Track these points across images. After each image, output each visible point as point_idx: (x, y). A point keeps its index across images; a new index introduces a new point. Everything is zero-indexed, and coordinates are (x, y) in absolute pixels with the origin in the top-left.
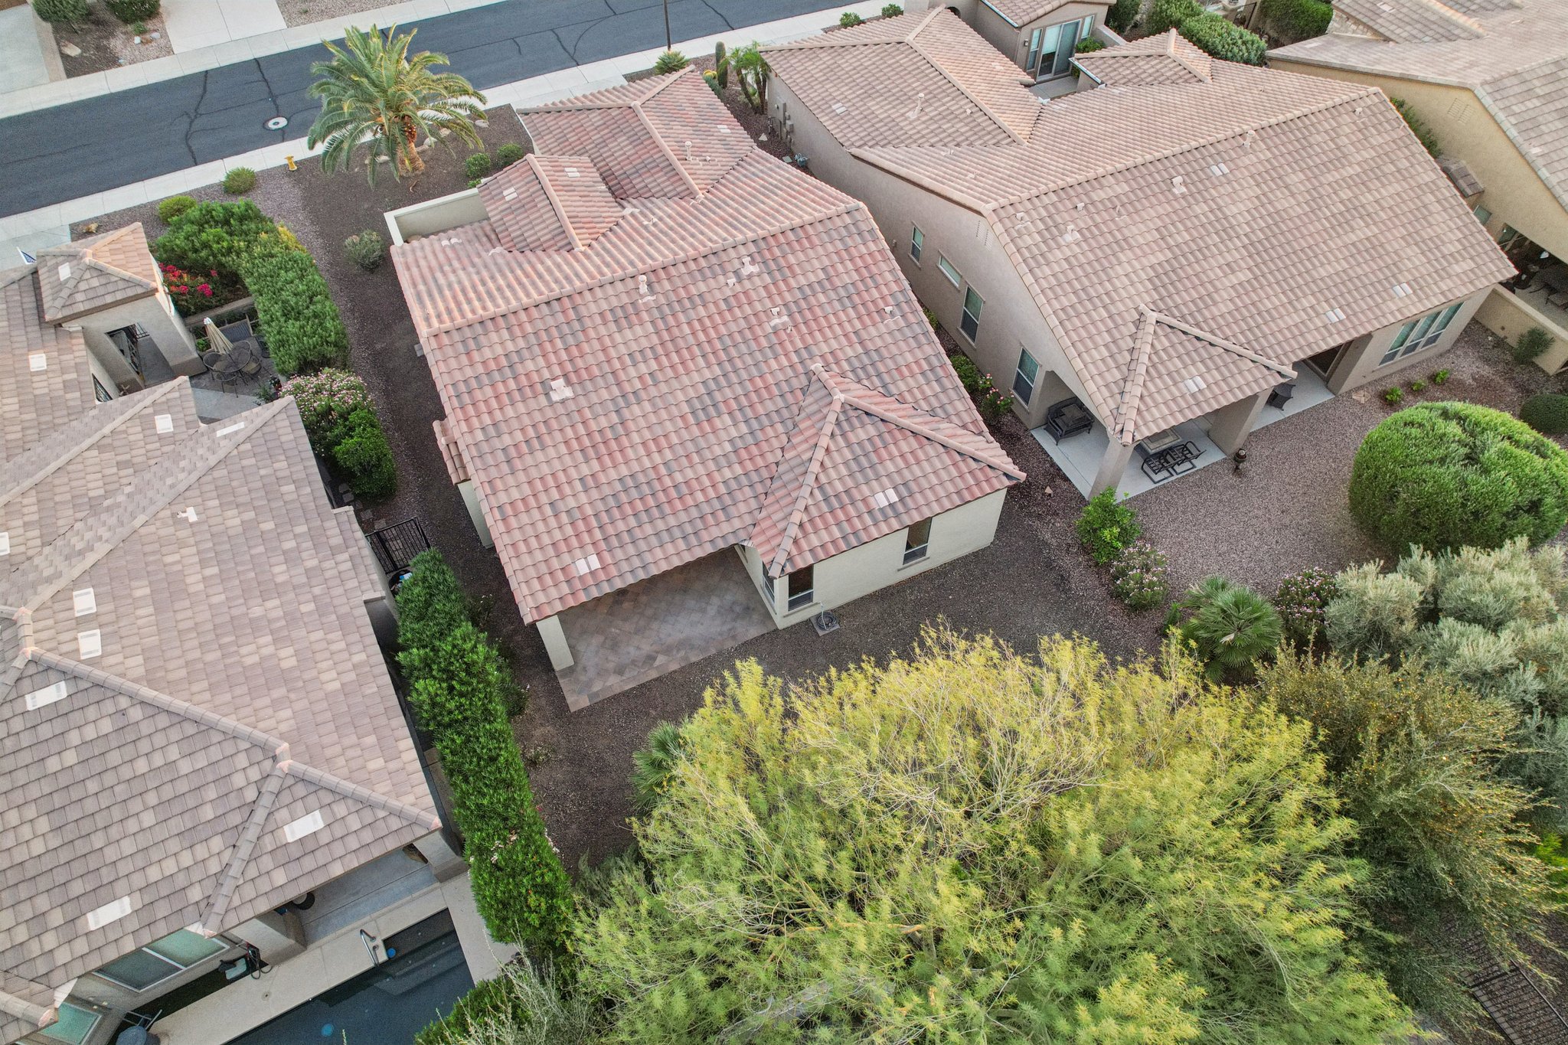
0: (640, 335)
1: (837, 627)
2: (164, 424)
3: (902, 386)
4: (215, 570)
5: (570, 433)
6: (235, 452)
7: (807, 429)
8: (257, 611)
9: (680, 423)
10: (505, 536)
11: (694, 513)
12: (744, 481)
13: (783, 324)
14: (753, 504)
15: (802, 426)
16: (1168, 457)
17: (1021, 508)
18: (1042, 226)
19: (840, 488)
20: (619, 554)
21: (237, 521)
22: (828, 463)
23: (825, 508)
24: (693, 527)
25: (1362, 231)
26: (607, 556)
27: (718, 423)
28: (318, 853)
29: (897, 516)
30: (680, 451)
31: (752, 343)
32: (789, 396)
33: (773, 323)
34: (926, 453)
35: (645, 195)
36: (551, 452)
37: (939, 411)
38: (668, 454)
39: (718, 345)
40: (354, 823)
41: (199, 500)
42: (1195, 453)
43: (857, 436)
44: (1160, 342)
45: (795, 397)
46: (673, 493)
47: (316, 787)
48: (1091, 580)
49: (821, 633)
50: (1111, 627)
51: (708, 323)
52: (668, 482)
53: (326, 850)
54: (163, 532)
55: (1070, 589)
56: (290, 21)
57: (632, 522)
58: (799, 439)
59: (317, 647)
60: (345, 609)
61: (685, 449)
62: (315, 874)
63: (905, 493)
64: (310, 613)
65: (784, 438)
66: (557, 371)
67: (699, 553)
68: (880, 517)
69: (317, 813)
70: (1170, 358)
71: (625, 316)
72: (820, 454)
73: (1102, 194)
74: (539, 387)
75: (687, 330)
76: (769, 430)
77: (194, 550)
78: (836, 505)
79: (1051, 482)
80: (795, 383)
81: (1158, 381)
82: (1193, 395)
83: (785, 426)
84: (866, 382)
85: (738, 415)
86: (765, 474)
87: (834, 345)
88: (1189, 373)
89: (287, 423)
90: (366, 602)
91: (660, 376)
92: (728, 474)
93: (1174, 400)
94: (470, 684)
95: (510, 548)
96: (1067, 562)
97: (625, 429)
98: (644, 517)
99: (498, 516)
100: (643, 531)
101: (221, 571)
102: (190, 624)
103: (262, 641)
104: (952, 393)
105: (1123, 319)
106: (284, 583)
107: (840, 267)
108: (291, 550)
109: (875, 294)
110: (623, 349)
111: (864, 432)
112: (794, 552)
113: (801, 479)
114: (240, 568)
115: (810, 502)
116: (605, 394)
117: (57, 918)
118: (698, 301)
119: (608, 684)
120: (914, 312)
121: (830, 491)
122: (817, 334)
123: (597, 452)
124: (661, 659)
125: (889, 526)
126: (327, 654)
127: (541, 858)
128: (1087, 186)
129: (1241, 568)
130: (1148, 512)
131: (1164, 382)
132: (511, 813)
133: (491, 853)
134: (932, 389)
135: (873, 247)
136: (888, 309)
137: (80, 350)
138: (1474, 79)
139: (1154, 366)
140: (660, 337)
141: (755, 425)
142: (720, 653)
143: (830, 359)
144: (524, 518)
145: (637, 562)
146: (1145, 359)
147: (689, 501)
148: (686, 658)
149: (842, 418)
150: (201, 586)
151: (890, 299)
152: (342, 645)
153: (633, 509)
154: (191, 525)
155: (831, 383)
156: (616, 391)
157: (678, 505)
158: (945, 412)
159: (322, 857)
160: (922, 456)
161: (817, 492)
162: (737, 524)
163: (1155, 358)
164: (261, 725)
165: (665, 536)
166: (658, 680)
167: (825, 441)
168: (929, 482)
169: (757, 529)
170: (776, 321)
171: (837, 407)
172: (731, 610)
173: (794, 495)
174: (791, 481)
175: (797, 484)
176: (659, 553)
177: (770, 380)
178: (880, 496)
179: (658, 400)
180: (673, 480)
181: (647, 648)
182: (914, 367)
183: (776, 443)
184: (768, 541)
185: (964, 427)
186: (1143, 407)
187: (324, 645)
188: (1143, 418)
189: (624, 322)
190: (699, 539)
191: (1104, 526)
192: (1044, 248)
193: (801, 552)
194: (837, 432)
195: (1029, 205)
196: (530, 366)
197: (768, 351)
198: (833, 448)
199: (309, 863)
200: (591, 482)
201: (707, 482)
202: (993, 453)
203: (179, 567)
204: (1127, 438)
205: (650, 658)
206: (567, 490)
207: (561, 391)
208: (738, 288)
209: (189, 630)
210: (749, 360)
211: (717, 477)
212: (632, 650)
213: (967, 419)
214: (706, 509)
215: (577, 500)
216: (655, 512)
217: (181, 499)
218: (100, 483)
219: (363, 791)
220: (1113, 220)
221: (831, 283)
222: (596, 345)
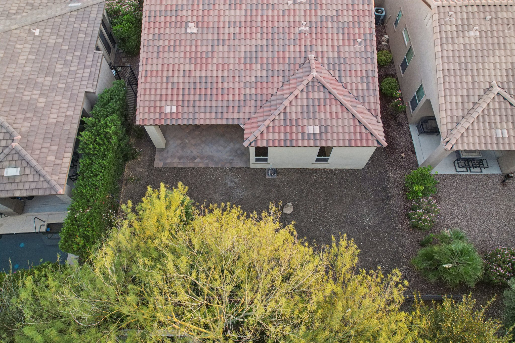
0: (238, 15)
1: (276, 177)
3: (348, 80)
4: (33, 57)
5: (188, 48)
6: (69, 14)
7: (293, 84)
8: (40, 80)
9: (237, 61)
10: (143, 84)
11: (225, 103)
12: (254, 97)
13: (305, 31)
14: (253, 109)
15: (291, 82)
16: (470, 163)
17: (386, 158)
18: (460, 22)
19: (294, 117)
20: (186, 109)
21: (54, 41)
22: (294, 103)
23: (282, 123)
24: (222, 110)
26: (180, 108)
27: (254, 66)
28: (13, 184)
29: (315, 140)
30: (231, 73)
31: (287, 35)
32: (292, 66)
33: (300, 29)
34: (343, 116)
36: (177, 54)
37: (361, 99)
38: (226, 73)
39: (270, 30)
40: (31, 178)
41: (44, 27)
42: (485, 166)
43: (313, 96)
44: (494, 105)
45: (295, 67)
46: (220, 91)
47: (22, 158)
48: (401, 204)
49: (267, 177)
50: (398, 230)
51: (270, 18)
52: (220, 85)
53: (16, 184)
54: (22, 35)
55: (388, 204)
57: (197, 98)
58: (288, 87)
59: (56, 103)
60: (75, 92)
61: (234, 73)
62: (9, 192)
63: (323, 131)
64: (61, 88)
65: (281, 84)
66: (195, 19)
67: (219, 122)
68: (306, 137)
69: (19, 168)
70: (495, 114)
71: (235, 3)
72: (292, 97)
73: (505, 15)
74: (184, 24)
75: (259, 18)
76: (276, 78)
77: (30, 46)
78: (288, 124)
79: (406, 152)
80: (298, 61)
81: (481, 124)
82: (497, 138)
83: (284, 79)
84: (332, 72)
85: (265, 66)
86: (264, 98)
87: (325, 48)
88: (502, 126)
89: (97, 10)
90: (86, 92)
91: (238, 36)
92: (248, 91)
93: (485, 137)
94: (104, 141)
95: (143, 90)
96: (394, 191)
97: (212, 55)
98: (203, 97)
99: (144, 74)
100: (200, 103)
101: (36, 58)
102: (11, 75)
103: (35, 92)
104: (371, 92)
105: (479, 86)
106: (58, 72)
107: (345, 13)
108: (68, 60)
109: (357, 31)
110: (227, 19)
111: (318, 95)
112: (259, 138)
113: (278, 106)
114: (44, 60)
115: (277, 118)
116: (210, 36)
118: (270, 7)
119: (173, 161)
120: (371, 46)
121: (288, 117)
122: (319, 41)
123: (196, 61)
124: (198, 160)
125: (309, 143)
126: (58, 107)
127: (92, 224)
128: (499, 8)
129: (479, 229)
130: (446, 184)
131: (484, 126)
132: (92, 200)
133: (77, 212)
134: (362, 86)
135: (366, 7)
136: (359, 40)
139: (483, 116)
140: (246, 19)
141: (270, 73)
142: (222, 168)
143: (320, 55)
144: (154, 79)
145: (191, 116)
146: (480, 110)
147: (226, 97)
148: (208, 164)
149: (310, 84)
150: (24, 62)
151: (362, 36)
152: (66, 106)
153: (200, 92)
154: (35, 36)
155: (314, 66)
156: (216, 37)
157: (220, 97)
158: (364, 100)
159: (14, 186)
160: (340, 116)
161: (282, 115)
162: (241, 115)
163: (486, 112)
164: (15, 125)
165: (208, 109)
166: (193, 168)
167: (296, 92)
168: (338, 130)
169: (249, 121)
170: (302, 28)
171: (310, 78)
172: (236, 151)
173: (272, 112)
174: (274, 105)
175: (275, 107)
176: (202, 115)
177: (287, 55)
178: (311, 128)
179: (232, 47)
180: (223, 85)
181: (195, 153)
182: (359, 73)
183: (276, 85)
184: (251, 128)
185: (370, 110)
186: (465, 134)
187: (59, 103)
188: (462, 140)
189: (233, 6)
190: (222, 116)
191: (417, 183)
192: (455, 34)
193: (262, 139)
194: (305, 90)
195: (459, 9)
196: (184, 13)
197: (292, 41)
198: (299, 97)
199: (8, 187)
200: (187, 74)
201: (237, 92)
202: (376, 128)
203: (20, 51)
204: (449, 147)
205: (195, 158)
206: (176, 73)
207: (192, 29)
208: (292, 7)
209: (8, 77)
210: (281, 42)
211: (243, 91)
212: (189, 152)
213: (373, 107)
214: (231, 104)
215: (178, 80)
216: (209, 97)
217: (37, 24)
218: (16, 8)
219: (39, 167)
220: (503, 31)
221: (337, 19)
222: (216, 12)
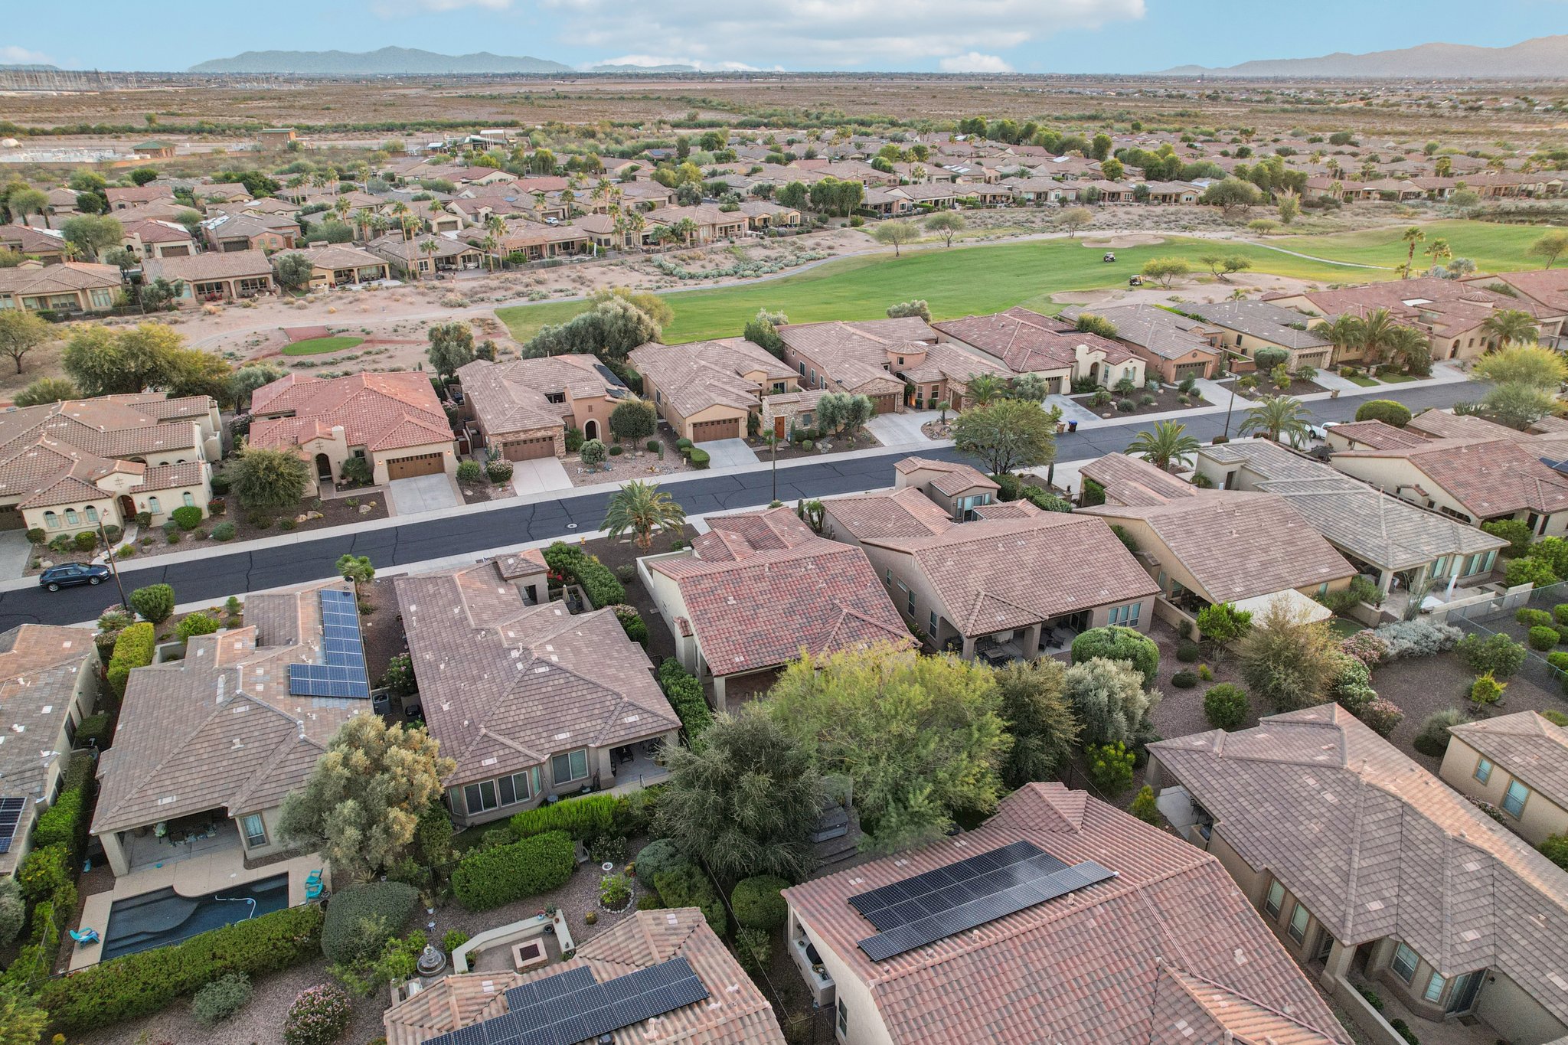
0: (764, 585)
2: (558, 612)
3: (873, 610)
5: (734, 615)
6: (587, 624)
7: (831, 622)
8: (609, 662)
9: (779, 616)
10: (707, 646)
12: (804, 638)
13: (824, 586)
15: (829, 621)
18: (937, 559)
19: (844, 641)
20: (752, 657)
22: (839, 633)
24: (783, 651)
25: (1087, 570)
27: (795, 617)
30: (779, 625)
31: (810, 592)
33: (819, 585)
35: (766, 548)
36: (727, 621)
38: (774, 626)
39: (796, 591)
43: (852, 625)
45: (827, 612)
46: (775, 639)
47: (637, 707)
51: (792, 583)
52: (773, 635)
56: (575, 485)
57: (758, 647)
58: (828, 625)
59: (633, 675)
60: (641, 668)
61: (781, 625)
64: (629, 666)
66: (730, 594)
69: (636, 715)
71: (758, 579)
74: (723, 599)
75: (783, 585)
76: (816, 622)
80: (828, 607)
83: (822, 621)
84: (857, 607)
85: (803, 616)
86: (813, 636)
87: (845, 595)
89: (610, 618)
90: (648, 668)
91: (772, 600)
92: (797, 635)
95: (709, 651)
97: (757, 616)
98: (763, 646)
99: (704, 640)
100: (762, 651)
103: (612, 669)
105: (970, 593)
106: (617, 658)
107: (849, 569)
109: (864, 580)
110: (757, 589)
111: (855, 623)
115: (831, 644)
116: (749, 604)
117: (545, 735)
118: (789, 576)
121: (839, 642)
122: (838, 591)
123: (745, 622)
128: (959, 545)
135: (863, 563)
136: (868, 585)
137: (515, 591)
138: (1145, 517)
139: (982, 609)
140: (772, 586)
141: (810, 619)
143: (842, 599)
144: (715, 641)
145: (759, 661)
146: (978, 607)
147: (781, 642)
149: (846, 618)
150: (588, 652)
151: (869, 581)
152: (641, 677)
153: (759, 643)
155: (842, 606)
156: (753, 603)
157: (777, 643)
160: (879, 634)
161: (834, 642)
163: (983, 607)
164: (616, 688)
165: (771, 653)
170: (821, 585)
171: (844, 614)
176: (768, 658)
177: (817, 605)
179: (771, 608)
180: (775, 635)
182: (878, 606)
185: (898, 628)
192: (937, 566)
194: (844, 622)
195: (932, 551)
196: (720, 592)
197: (817, 595)
198: (841, 628)
200: (742, 632)
201: (789, 637)
204: (969, 634)
206: (732, 634)
207: (732, 601)
208: (806, 572)
210: (808, 598)
211: (793, 635)
213: (900, 625)
214: (788, 646)
215: (736, 638)
216: (767, 645)
219: (653, 712)
222: (746, 587)
